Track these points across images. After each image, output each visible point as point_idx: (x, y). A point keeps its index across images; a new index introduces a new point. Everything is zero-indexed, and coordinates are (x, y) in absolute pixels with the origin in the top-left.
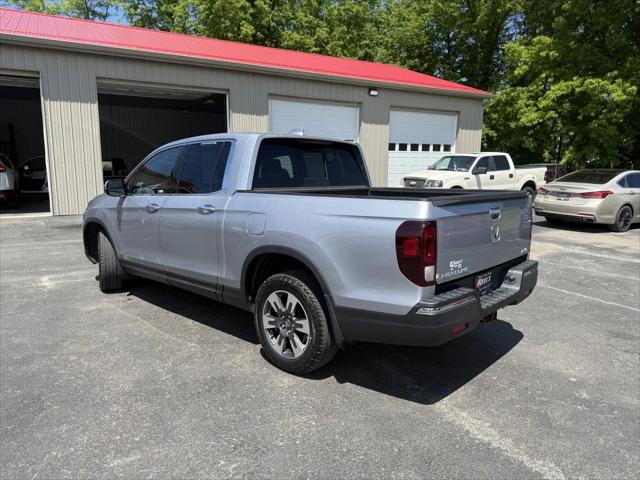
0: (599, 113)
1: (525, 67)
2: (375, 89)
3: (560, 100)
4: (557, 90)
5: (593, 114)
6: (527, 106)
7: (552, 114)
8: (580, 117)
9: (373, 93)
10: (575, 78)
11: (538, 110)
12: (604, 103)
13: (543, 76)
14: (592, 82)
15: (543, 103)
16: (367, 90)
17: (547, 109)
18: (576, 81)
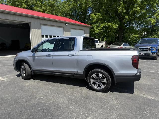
0: (111, 30)
1: (95, 20)
2: (67, 24)
3: (103, 27)
4: (102, 25)
5: (110, 31)
6: (96, 29)
7: (101, 30)
8: (107, 31)
9: (66, 24)
10: (106, 23)
11: (99, 29)
12: (112, 29)
13: (99, 22)
14: (109, 24)
15: (100, 28)
16: (65, 24)
17: (100, 29)
18: (106, 24)
